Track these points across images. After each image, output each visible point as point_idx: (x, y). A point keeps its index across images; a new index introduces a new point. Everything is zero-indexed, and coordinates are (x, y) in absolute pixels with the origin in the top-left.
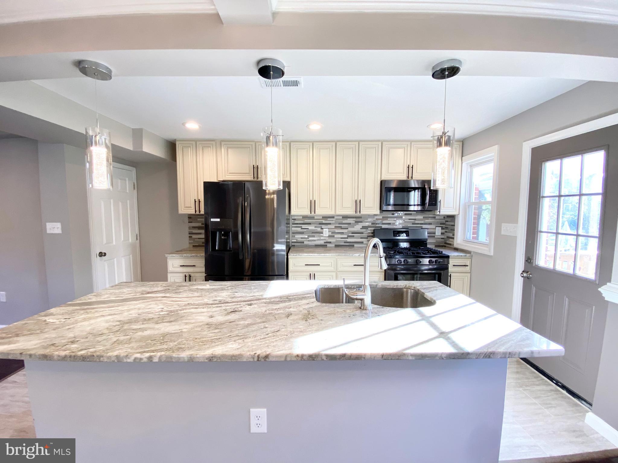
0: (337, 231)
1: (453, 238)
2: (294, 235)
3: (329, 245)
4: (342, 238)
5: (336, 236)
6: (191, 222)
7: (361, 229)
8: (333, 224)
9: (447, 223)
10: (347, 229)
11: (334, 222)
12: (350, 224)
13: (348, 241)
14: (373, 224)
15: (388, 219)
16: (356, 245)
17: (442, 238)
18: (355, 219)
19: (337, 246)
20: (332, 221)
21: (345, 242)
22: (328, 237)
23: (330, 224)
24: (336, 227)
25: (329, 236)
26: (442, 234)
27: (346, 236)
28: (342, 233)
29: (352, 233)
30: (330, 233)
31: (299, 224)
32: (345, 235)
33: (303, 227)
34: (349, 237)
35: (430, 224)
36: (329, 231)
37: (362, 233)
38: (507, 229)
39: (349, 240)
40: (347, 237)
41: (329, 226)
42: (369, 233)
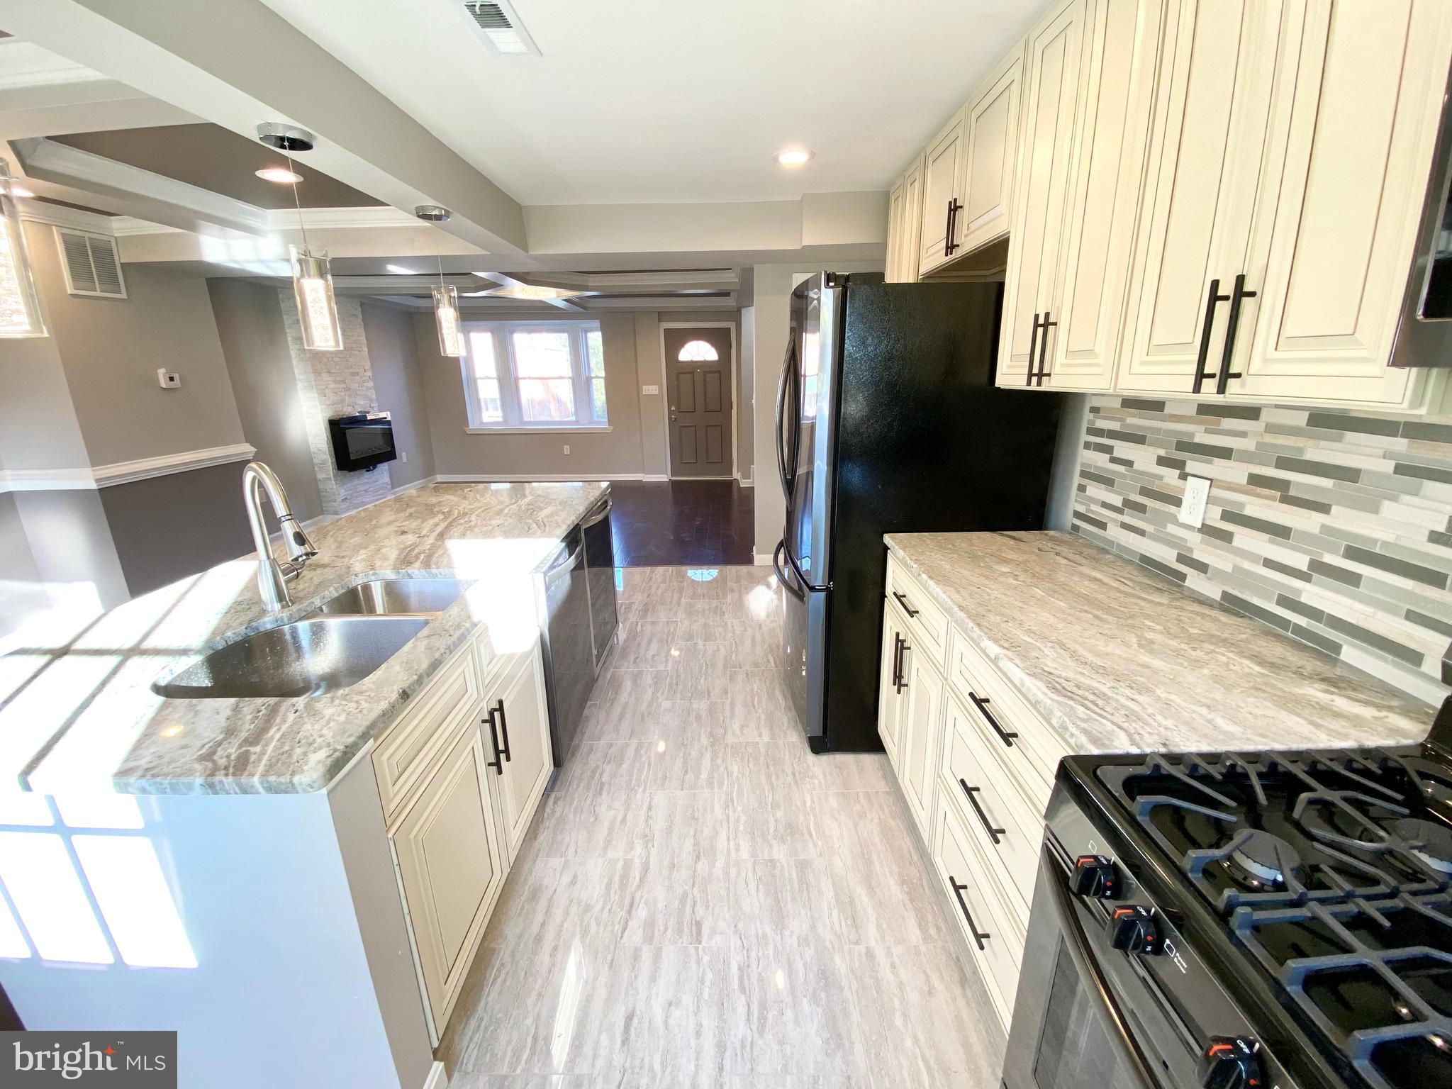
0: (1258, 507)
2: (1084, 481)
3: (1194, 581)
4: (1269, 563)
5: (1244, 538)
8: (1246, 457)
10: (1323, 508)
11: (1248, 444)
12: (1348, 474)
13: (1303, 600)
19: (1232, 605)
20: (1243, 434)
21: (1284, 601)
22: (1200, 530)
23: (1225, 453)
24: (1255, 480)
25: (1207, 530)
27: (1300, 561)
28: (1279, 532)
29: (1352, 553)
30: (1216, 512)
31: (1108, 437)
32: (1294, 548)
33: (1116, 454)
34: (1318, 567)
36: (1210, 500)
39: (1315, 594)
40: (1304, 568)
41: (1218, 468)
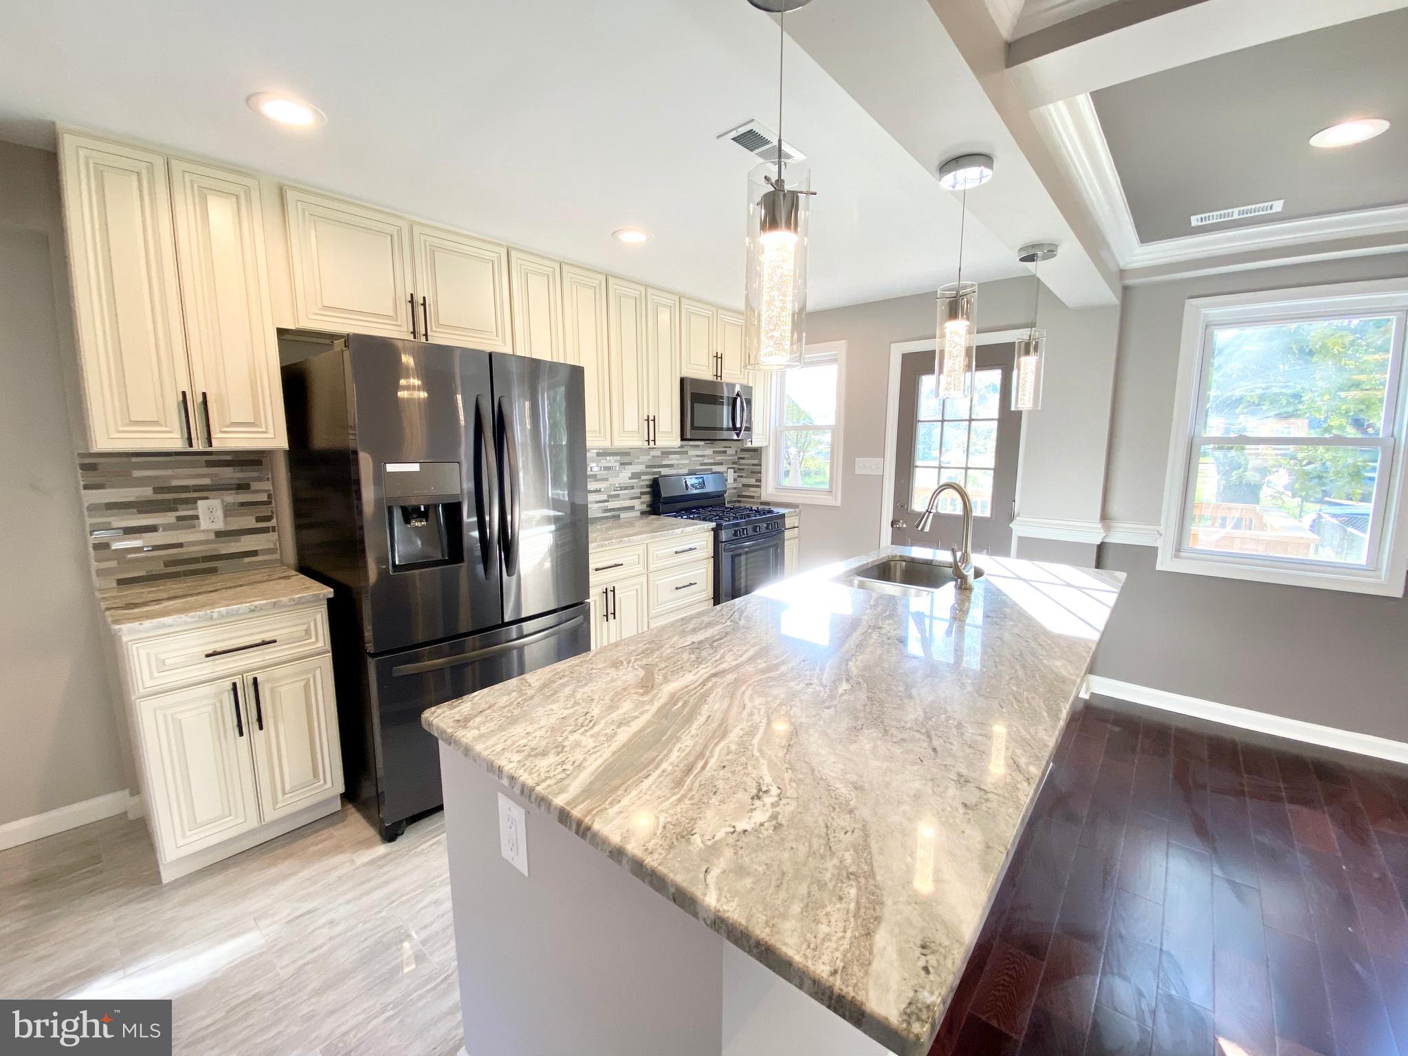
1: (759, 486)
4: (597, 502)
6: (100, 486)
7: (630, 478)
9: (741, 461)
12: (612, 468)
13: (609, 508)
14: (648, 467)
15: (670, 456)
16: (623, 515)
17: (735, 488)
18: (618, 458)
21: (604, 511)
26: (735, 480)
28: (599, 491)
29: (616, 489)
32: (603, 494)
34: (610, 497)
35: (721, 464)
37: (633, 488)
38: (865, 466)
40: (607, 498)
42: (642, 487)
